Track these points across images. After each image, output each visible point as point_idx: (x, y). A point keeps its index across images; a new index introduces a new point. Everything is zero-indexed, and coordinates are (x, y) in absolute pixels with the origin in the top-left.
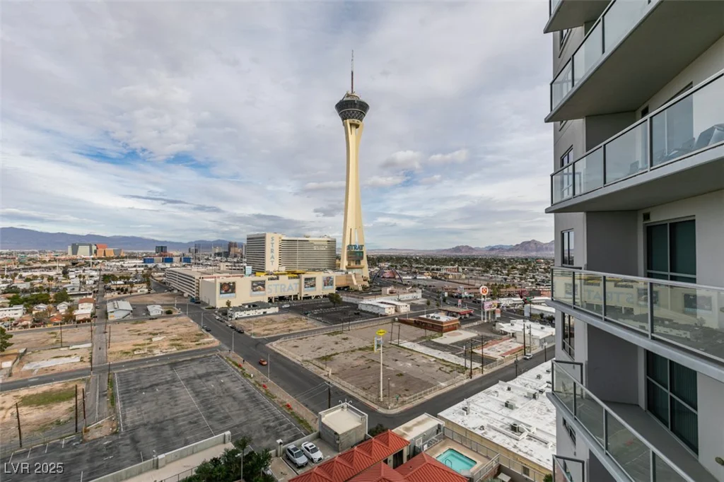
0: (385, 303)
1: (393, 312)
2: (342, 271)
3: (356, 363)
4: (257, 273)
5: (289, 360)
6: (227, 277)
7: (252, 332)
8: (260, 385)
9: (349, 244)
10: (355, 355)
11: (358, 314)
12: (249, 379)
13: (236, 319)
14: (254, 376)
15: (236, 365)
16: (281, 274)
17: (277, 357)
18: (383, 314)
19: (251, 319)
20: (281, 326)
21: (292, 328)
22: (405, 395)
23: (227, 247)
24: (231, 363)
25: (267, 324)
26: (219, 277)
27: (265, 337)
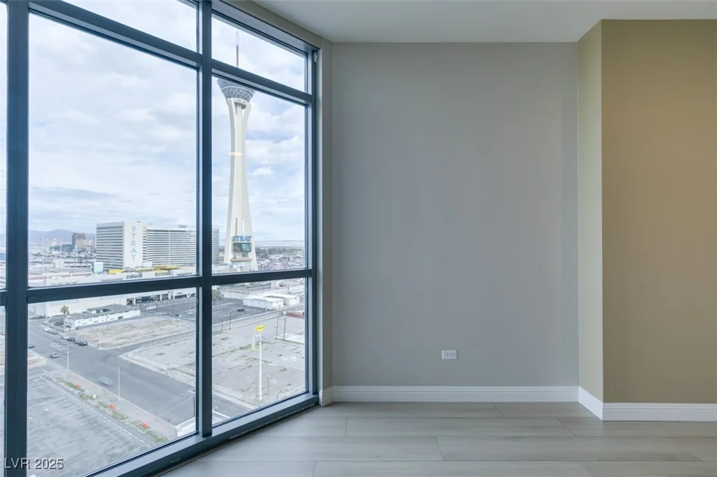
0: (273, 297)
1: (282, 306)
2: (226, 265)
3: (236, 364)
4: (111, 271)
5: (150, 371)
6: (64, 276)
7: (100, 342)
8: (105, 407)
9: (234, 235)
10: (235, 355)
11: (242, 310)
12: (90, 401)
13: (77, 328)
14: (97, 397)
15: (72, 386)
16: (146, 271)
17: (133, 369)
18: (271, 308)
19: (99, 327)
20: (143, 332)
21: (157, 332)
22: (287, 390)
23: (71, 238)
24: (63, 384)
25: (123, 331)
26: (50, 277)
27: (118, 347)
